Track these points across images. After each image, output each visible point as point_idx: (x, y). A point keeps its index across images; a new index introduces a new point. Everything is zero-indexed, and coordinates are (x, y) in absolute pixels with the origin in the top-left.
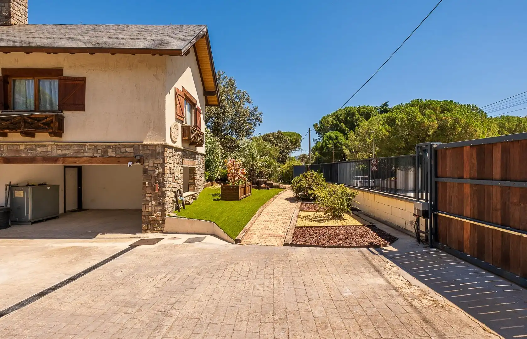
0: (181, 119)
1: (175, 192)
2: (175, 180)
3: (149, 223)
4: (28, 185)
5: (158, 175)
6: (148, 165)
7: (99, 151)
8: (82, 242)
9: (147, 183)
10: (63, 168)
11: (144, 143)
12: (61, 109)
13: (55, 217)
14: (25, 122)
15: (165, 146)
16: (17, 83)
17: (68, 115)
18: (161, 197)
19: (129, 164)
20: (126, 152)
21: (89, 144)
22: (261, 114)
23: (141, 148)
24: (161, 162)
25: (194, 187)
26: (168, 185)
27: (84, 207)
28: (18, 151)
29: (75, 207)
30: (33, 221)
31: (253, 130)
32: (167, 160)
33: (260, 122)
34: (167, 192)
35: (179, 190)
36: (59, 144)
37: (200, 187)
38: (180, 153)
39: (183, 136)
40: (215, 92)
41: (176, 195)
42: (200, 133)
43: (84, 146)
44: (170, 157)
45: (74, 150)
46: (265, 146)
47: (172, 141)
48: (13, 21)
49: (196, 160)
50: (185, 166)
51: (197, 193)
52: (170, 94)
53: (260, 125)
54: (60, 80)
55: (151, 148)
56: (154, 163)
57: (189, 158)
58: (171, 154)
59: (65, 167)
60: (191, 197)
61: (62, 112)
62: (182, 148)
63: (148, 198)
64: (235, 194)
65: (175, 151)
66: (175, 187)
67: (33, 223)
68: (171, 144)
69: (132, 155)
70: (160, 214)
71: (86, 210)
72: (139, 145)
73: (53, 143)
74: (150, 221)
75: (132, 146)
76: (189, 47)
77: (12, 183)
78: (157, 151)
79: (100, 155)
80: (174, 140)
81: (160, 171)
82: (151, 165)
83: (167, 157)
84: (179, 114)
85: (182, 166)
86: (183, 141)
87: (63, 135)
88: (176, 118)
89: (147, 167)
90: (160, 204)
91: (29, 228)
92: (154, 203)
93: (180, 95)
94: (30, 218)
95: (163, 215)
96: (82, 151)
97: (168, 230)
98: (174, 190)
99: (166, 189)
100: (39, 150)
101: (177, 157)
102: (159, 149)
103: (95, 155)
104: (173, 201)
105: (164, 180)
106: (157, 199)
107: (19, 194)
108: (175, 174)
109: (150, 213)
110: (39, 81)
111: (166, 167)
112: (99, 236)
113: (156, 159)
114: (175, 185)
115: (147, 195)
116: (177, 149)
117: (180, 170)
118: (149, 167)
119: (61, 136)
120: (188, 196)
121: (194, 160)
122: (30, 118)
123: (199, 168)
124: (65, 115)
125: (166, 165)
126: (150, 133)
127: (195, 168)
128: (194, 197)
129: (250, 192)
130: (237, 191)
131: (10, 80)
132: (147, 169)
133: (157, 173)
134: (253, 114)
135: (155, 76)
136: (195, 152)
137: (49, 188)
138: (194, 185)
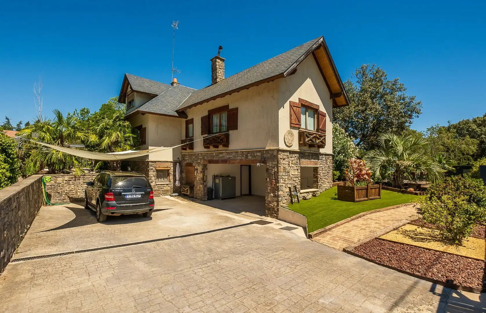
0: (297, 126)
1: (290, 188)
2: (290, 178)
3: (269, 209)
4: (221, 176)
5: (274, 173)
6: (269, 165)
7: (244, 155)
8: (232, 214)
9: (268, 179)
10: (240, 166)
11: (267, 148)
12: (228, 131)
13: (233, 197)
14: (214, 140)
15: (279, 150)
16: (214, 117)
17: (231, 132)
18: (276, 190)
19: (257, 165)
20: (257, 156)
21: (239, 151)
22: (419, 104)
23: (265, 152)
24: (276, 163)
25: (317, 185)
26: (282, 181)
27: (252, 193)
28: (213, 157)
29: (248, 193)
30: (223, 198)
31: (410, 123)
32: (281, 161)
33: (418, 113)
34: (281, 187)
35: (295, 187)
36: (227, 151)
37: (324, 185)
38: (297, 155)
39: (300, 140)
40: (341, 93)
41: (290, 190)
42: (319, 136)
43: (238, 152)
44: (284, 159)
45: (233, 155)
46: (416, 142)
47: (286, 145)
48: (218, 80)
49: (319, 160)
50: (303, 166)
51: (319, 191)
52: (284, 108)
53: (418, 117)
54: (228, 111)
55: (270, 153)
56: (272, 164)
57: (308, 159)
58: (285, 157)
59: (241, 165)
60: (312, 193)
61: (228, 132)
62: (299, 151)
63: (269, 190)
64: (351, 195)
65: (291, 154)
66: (291, 184)
67: (222, 199)
68: (285, 148)
69: (260, 159)
70: (275, 204)
71: (253, 195)
72: (264, 150)
73: (224, 151)
74: (270, 208)
75: (260, 151)
76: (295, 66)
77: (215, 175)
78: (274, 154)
79: (244, 158)
80: (288, 144)
81: (276, 170)
82: (270, 166)
83: (281, 159)
84: (294, 123)
85: (299, 166)
86: (300, 145)
87: (229, 145)
88: (291, 126)
89: (268, 167)
90: (276, 195)
91: (220, 202)
92: (272, 195)
93: (295, 106)
94: (221, 196)
95: (278, 205)
96: (237, 156)
97: (281, 218)
98: (290, 186)
99: (280, 184)
100: (221, 155)
101: (293, 159)
102: (275, 153)
103: (243, 158)
104: (288, 195)
105: (278, 178)
106: (274, 193)
107: (217, 181)
108: (290, 172)
109: (270, 202)
110: (221, 114)
111: (280, 167)
112: (243, 213)
113: (274, 161)
114: (291, 182)
115: (268, 188)
116: (292, 152)
117: (297, 170)
118: (269, 167)
119: (228, 147)
120: (308, 192)
121: (317, 161)
122: (216, 137)
123: (323, 167)
124: (230, 134)
125: (279, 165)
126: (269, 141)
127: (318, 167)
128: (314, 194)
129: (379, 195)
130: (353, 193)
131: (211, 116)
132: (268, 168)
133: (273, 171)
134: (408, 105)
135: (273, 97)
136: (318, 154)
137: (230, 178)
138: (318, 183)
